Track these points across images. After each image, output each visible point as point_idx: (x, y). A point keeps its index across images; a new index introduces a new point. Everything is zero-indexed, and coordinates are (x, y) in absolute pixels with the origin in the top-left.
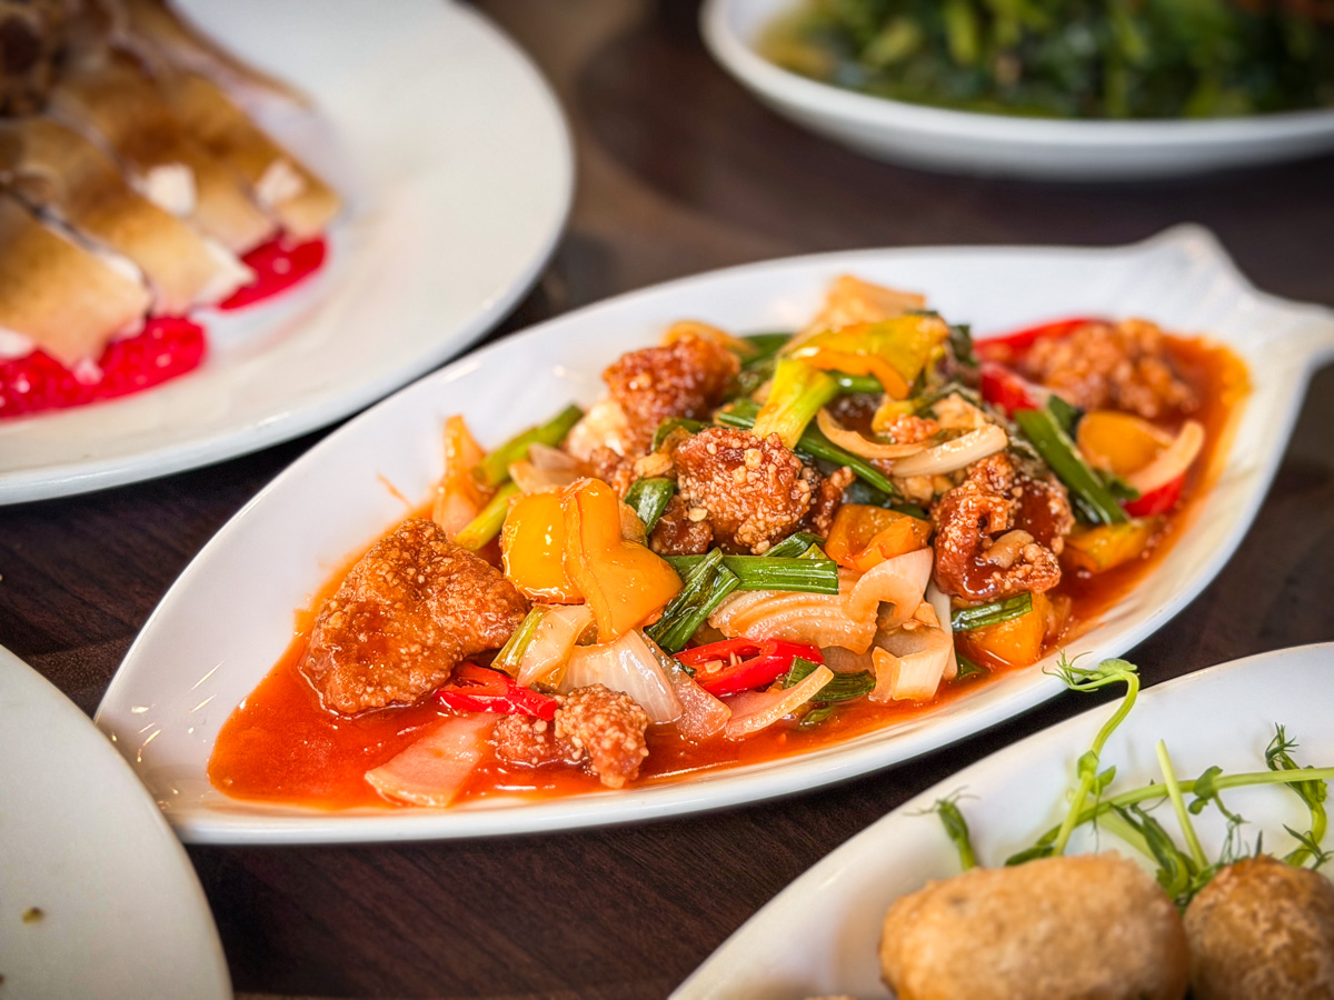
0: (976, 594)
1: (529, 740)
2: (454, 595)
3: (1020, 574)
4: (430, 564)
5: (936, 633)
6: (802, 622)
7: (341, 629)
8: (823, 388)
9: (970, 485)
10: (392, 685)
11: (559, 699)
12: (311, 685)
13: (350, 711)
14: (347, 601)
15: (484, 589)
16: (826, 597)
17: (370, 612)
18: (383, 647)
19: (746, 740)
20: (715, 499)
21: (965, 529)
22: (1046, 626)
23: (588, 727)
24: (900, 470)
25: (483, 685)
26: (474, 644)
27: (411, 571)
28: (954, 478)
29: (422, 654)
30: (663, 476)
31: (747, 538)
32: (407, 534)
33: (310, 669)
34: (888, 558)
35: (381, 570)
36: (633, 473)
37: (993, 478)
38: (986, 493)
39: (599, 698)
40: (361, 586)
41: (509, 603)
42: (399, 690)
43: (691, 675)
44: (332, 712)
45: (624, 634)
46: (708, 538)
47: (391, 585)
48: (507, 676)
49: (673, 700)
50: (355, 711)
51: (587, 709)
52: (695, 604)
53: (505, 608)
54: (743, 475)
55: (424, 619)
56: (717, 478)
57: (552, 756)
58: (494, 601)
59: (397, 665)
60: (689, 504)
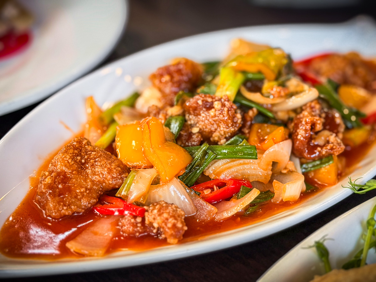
0: (310, 157)
1: (135, 225)
2: (98, 167)
3: (329, 147)
4: (87, 155)
5: (295, 173)
6: (242, 171)
7: (51, 183)
8: (240, 78)
9: (305, 113)
10: (74, 206)
11: (145, 207)
12: (39, 207)
13: (57, 218)
14: (53, 172)
15: (110, 164)
16: (251, 161)
17: (63, 176)
18: (69, 190)
19: (224, 221)
20: (203, 123)
21: (306, 130)
22: (338, 169)
23: (161, 219)
24: (275, 109)
25: (113, 204)
26: (107, 187)
27: (79, 158)
28: (298, 111)
29: (86, 192)
30: (179, 115)
31: (216, 139)
32: (76, 143)
33: (38, 201)
34: (275, 143)
35: (66, 158)
36: (167, 114)
37: (314, 110)
38: (312, 116)
39: (163, 207)
40: (58, 165)
41: (121, 169)
42: (77, 207)
43: (199, 195)
44: (49, 218)
45: (171, 180)
46: (200, 139)
47: (71, 164)
48: (123, 199)
49: (193, 206)
50: (59, 217)
51: (159, 211)
52: (198, 166)
53: (120, 171)
54: (214, 112)
55: (86, 178)
56: (203, 115)
57: (144, 232)
58: (115, 168)
59: (76, 197)
60: (191, 126)
